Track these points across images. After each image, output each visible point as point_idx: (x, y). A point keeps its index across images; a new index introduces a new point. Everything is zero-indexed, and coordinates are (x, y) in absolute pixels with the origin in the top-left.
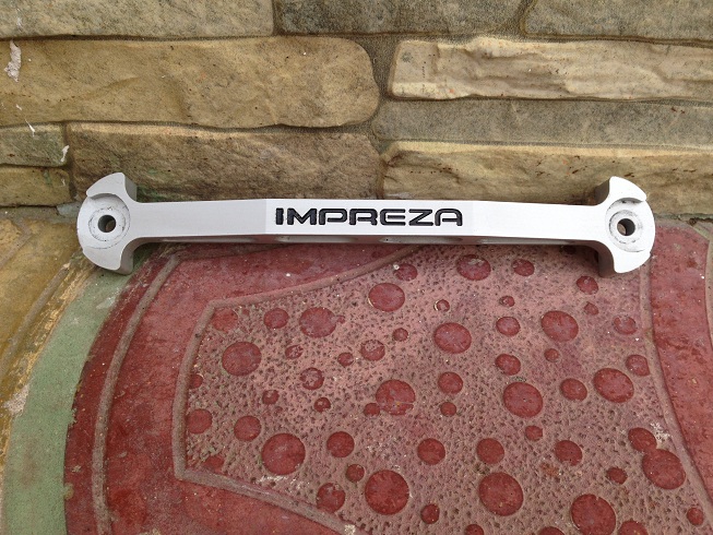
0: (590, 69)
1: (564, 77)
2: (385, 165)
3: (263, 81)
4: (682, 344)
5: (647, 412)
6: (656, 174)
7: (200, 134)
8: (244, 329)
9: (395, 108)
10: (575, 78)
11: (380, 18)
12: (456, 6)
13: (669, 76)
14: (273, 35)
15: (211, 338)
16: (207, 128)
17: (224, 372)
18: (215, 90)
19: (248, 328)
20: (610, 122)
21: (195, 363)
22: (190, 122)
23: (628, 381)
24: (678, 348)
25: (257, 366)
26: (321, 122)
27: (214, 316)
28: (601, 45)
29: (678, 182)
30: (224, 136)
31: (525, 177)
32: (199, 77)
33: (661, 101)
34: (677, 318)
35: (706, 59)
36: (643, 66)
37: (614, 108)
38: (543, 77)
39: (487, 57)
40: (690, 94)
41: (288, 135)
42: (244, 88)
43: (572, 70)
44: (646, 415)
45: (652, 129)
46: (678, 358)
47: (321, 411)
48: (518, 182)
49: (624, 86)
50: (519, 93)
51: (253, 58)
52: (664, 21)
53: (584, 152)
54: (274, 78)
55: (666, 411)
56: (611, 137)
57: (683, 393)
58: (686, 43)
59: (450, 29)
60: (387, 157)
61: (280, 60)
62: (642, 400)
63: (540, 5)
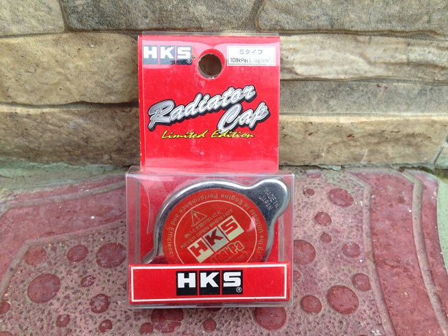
0: (312, 57)
1: (292, 63)
3: (63, 68)
4: (396, 264)
5: (369, 321)
6: (371, 135)
7: (19, 110)
8: (50, 263)
10: (302, 63)
11: (146, 17)
12: (204, 8)
13: (373, 60)
14: (65, 32)
15: (21, 271)
16: (24, 105)
17: (28, 299)
18: (25, 76)
19: (53, 262)
20: (332, 97)
21: (6, 292)
22: (10, 101)
23: (354, 296)
24: (393, 267)
25: (55, 294)
27: (27, 252)
28: (319, 38)
29: (387, 140)
30: (38, 111)
32: (11, 66)
33: (368, 80)
34: (392, 243)
35: (400, 46)
36: (352, 53)
37: (334, 86)
40: (390, 73)
41: (90, 110)
42: (48, 74)
43: (298, 57)
44: (368, 324)
45: (363, 102)
46: (393, 275)
47: (103, 332)
49: (339, 69)
51: (52, 50)
52: (364, 17)
53: (315, 119)
54: (71, 66)
55: (384, 319)
56: (334, 108)
57: (397, 303)
58: (382, 34)
59: (202, 26)
61: (73, 51)
62: (365, 311)
63: (268, 6)
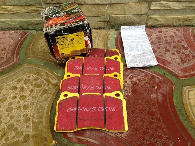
2: (148, 19)
9: (150, 11)
26: (141, 13)
31: (166, 20)
38: (169, 6)
39: (162, 4)
48: (165, 21)
50: (166, 8)
60: (149, 18)
